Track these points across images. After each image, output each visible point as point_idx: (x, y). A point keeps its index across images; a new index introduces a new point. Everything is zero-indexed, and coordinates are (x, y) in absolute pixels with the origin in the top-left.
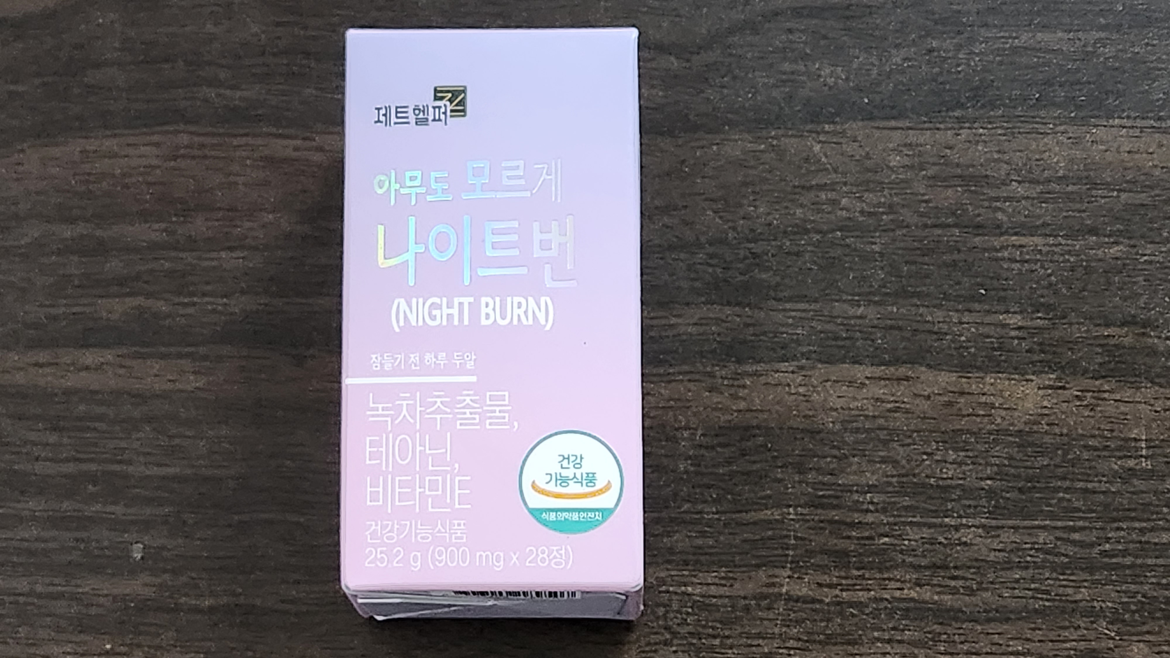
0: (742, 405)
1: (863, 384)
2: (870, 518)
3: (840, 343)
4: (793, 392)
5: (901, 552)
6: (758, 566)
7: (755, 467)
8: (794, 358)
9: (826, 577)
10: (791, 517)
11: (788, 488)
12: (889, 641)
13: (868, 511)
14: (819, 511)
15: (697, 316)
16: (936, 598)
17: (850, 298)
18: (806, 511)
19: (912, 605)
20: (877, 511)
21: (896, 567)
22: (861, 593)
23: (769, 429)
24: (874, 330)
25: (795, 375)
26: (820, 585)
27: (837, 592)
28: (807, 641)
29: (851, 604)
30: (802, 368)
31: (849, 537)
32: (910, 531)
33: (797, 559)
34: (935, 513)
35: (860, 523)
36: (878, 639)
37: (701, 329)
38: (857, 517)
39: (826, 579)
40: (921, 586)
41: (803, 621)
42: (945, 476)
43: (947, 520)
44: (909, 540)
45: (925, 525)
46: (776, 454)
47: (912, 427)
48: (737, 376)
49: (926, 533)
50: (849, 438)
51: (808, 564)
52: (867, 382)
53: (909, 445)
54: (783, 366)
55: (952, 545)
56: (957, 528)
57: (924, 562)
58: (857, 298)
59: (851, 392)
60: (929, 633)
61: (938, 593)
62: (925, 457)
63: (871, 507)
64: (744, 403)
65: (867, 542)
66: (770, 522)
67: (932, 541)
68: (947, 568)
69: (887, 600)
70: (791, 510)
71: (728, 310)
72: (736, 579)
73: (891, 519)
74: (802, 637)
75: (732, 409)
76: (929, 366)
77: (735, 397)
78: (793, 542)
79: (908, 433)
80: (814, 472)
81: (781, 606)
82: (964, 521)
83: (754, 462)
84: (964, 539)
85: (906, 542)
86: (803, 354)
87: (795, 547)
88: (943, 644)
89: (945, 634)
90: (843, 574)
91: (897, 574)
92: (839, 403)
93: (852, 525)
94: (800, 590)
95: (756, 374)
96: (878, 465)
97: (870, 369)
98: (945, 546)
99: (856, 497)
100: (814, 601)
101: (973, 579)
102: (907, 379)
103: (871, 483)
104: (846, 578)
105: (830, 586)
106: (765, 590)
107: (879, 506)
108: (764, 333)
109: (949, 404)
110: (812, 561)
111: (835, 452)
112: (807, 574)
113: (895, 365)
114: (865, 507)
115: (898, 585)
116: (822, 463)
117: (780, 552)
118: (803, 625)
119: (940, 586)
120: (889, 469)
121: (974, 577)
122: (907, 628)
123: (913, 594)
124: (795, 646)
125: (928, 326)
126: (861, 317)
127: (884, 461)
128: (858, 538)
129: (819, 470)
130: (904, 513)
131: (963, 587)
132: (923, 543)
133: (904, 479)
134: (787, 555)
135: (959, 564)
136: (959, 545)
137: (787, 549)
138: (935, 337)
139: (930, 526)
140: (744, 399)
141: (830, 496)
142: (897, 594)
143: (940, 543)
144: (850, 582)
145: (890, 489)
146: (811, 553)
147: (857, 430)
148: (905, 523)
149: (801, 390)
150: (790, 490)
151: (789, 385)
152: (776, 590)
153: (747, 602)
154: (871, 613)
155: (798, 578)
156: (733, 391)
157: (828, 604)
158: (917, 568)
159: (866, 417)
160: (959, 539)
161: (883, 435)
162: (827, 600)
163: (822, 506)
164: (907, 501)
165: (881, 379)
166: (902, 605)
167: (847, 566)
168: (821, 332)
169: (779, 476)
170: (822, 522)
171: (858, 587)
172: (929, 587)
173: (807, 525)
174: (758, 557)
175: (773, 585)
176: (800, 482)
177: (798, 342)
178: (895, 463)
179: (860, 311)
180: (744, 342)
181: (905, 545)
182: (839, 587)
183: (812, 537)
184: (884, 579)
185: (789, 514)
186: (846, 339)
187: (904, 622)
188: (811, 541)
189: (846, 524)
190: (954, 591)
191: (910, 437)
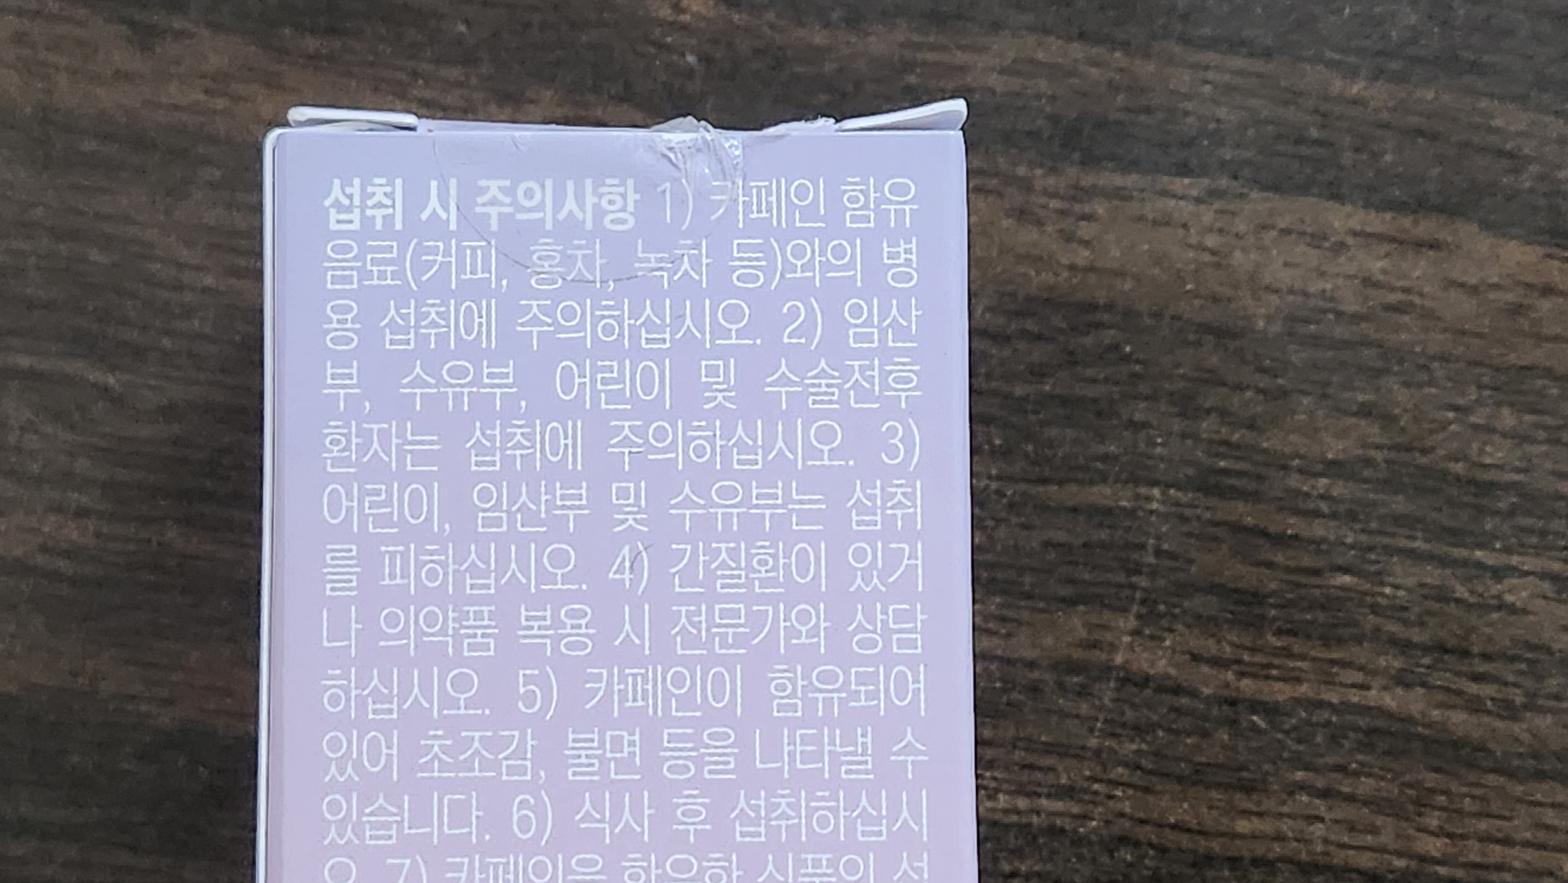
0: (1083, 256)
1: (1342, 245)
2: (1318, 529)
3: (1304, 150)
4: (1193, 240)
5: (1375, 609)
6: (1071, 602)
7: (1091, 391)
8: (1203, 171)
9: (1211, 642)
10: (1154, 506)
11: (1156, 445)
12: (1325, 794)
13: (1317, 514)
14: (1212, 501)
15: (1011, 55)
16: (1436, 714)
17: (1338, 57)
18: (1185, 497)
19: (1380, 723)
20: (1334, 516)
21: (1359, 640)
22: (1278, 685)
23: (1129, 313)
24: (1379, 132)
25: (1202, 207)
26: (1196, 658)
27: (1230, 676)
28: (1151, 772)
29: (1256, 706)
30: (1215, 194)
31: (1270, 565)
32: (1398, 569)
33: (1153, 596)
34: (1455, 535)
35: (1296, 537)
36: (1302, 787)
37: (1016, 84)
38: (1293, 525)
39: (1211, 647)
40: (1408, 686)
41: (1153, 727)
42: (1488, 461)
43: (1479, 554)
44: (1396, 587)
45: (1431, 558)
46: (1138, 368)
47: (1433, 349)
48: (1079, 193)
49: (1433, 575)
50: (1297, 356)
51: (1177, 611)
52: (1350, 241)
53: (1420, 385)
54: (1181, 184)
55: (1484, 608)
56: (1498, 574)
57: (1417, 636)
58: (1352, 59)
59: (1313, 256)
60: (1410, 786)
61: (1440, 705)
62: (1451, 415)
63: (1324, 507)
64: (1087, 253)
65: (1304, 580)
66: (1108, 511)
67: (1443, 596)
68: (1466, 653)
69: (1330, 705)
70: (1156, 492)
71: (1077, 51)
72: (1020, 623)
73: (1364, 538)
74: (1144, 762)
75: (1058, 263)
76: (1486, 225)
77: (1069, 238)
78: (1152, 560)
79: (1421, 361)
80: (1213, 418)
81: (1107, 692)
82: (1515, 560)
83: (1094, 381)
84: (1509, 598)
85: (1388, 590)
86: (1223, 164)
87: (1154, 573)
88: (1437, 813)
89: (1443, 792)
90: (1247, 641)
91: (1360, 653)
92: (1286, 277)
93: (1280, 540)
94: (1153, 664)
95: (1120, 195)
96: (1352, 420)
97: (1361, 214)
98: (1469, 606)
99: (1294, 481)
100: (1177, 690)
101: (1516, 685)
102: (1434, 245)
103: (1330, 456)
104: (1253, 650)
105: (1217, 662)
106: (1078, 654)
107: (1341, 508)
108: (1148, 110)
109: (1517, 310)
110: (1186, 604)
111: (1264, 382)
112: (1171, 630)
113: (1414, 212)
114: (1311, 505)
115: (1358, 677)
116: (1235, 401)
117: (1121, 578)
118: (1149, 738)
119: (1448, 690)
120: (1373, 431)
121: (1520, 680)
122: (1364, 771)
123: (1389, 701)
124: (1125, 779)
125: (1494, 140)
126: (1356, 102)
127: (1365, 411)
128: (1288, 570)
129: (1223, 413)
130: (1390, 529)
131: (1492, 699)
132: (1425, 597)
133: (1404, 457)
134: (1133, 587)
135: (1490, 649)
136: (1499, 608)
137: (1138, 572)
138: (1505, 163)
139: (1443, 562)
140: (1086, 244)
141: (1240, 474)
142: (1355, 697)
143: (1458, 601)
144: (1259, 658)
145: (1366, 473)
146: (1185, 589)
147: (1315, 341)
148: (1390, 551)
149: (1211, 241)
150: (1159, 450)
151: (1185, 226)
152: (1104, 657)
153: (1036, 675)
154: (1295, 728)
155: (1152, 637)
156: (1067, 224)
157: (1207, 700)
158: (1404, 646)
159: (1339, 314)
160: (1499, 597)
161: (1368, 355)
162: (1207, 691)
163: (1222, 492)
164: (1400, 504)
165: (1381, 238)
166: (1363, 722)
167: (1256, 624)
168: (1268, 122)
169: (1138, 417)
170: (1217, 524)
171: (1274, 672)
172: (1420, 691)
173: (1185, 528)
174: (1072, 581)
175: (1094, 645)
176: (1184, 436)
177: (1218, 138)
178: (1388, 420)
179: (1356, 89)
180: (1102, 124)
181: (1383, 595)
182: (1235, 667)
183: (1193, 554)
184: (1333, 662)
185: (1149, 499)
186: (1317, 142)
187: (1360, 757)
188: (1190, 562)
189: (1264, 534)
190: (1475, 706)
191: (1425, 368)
